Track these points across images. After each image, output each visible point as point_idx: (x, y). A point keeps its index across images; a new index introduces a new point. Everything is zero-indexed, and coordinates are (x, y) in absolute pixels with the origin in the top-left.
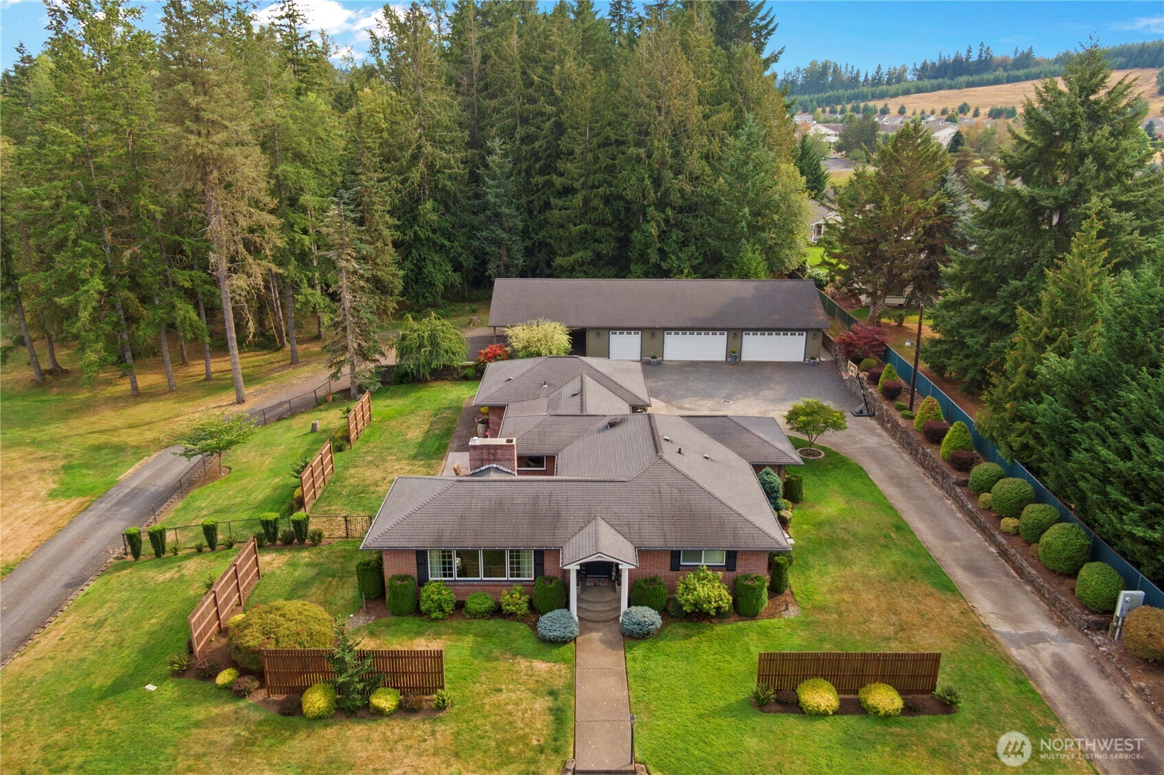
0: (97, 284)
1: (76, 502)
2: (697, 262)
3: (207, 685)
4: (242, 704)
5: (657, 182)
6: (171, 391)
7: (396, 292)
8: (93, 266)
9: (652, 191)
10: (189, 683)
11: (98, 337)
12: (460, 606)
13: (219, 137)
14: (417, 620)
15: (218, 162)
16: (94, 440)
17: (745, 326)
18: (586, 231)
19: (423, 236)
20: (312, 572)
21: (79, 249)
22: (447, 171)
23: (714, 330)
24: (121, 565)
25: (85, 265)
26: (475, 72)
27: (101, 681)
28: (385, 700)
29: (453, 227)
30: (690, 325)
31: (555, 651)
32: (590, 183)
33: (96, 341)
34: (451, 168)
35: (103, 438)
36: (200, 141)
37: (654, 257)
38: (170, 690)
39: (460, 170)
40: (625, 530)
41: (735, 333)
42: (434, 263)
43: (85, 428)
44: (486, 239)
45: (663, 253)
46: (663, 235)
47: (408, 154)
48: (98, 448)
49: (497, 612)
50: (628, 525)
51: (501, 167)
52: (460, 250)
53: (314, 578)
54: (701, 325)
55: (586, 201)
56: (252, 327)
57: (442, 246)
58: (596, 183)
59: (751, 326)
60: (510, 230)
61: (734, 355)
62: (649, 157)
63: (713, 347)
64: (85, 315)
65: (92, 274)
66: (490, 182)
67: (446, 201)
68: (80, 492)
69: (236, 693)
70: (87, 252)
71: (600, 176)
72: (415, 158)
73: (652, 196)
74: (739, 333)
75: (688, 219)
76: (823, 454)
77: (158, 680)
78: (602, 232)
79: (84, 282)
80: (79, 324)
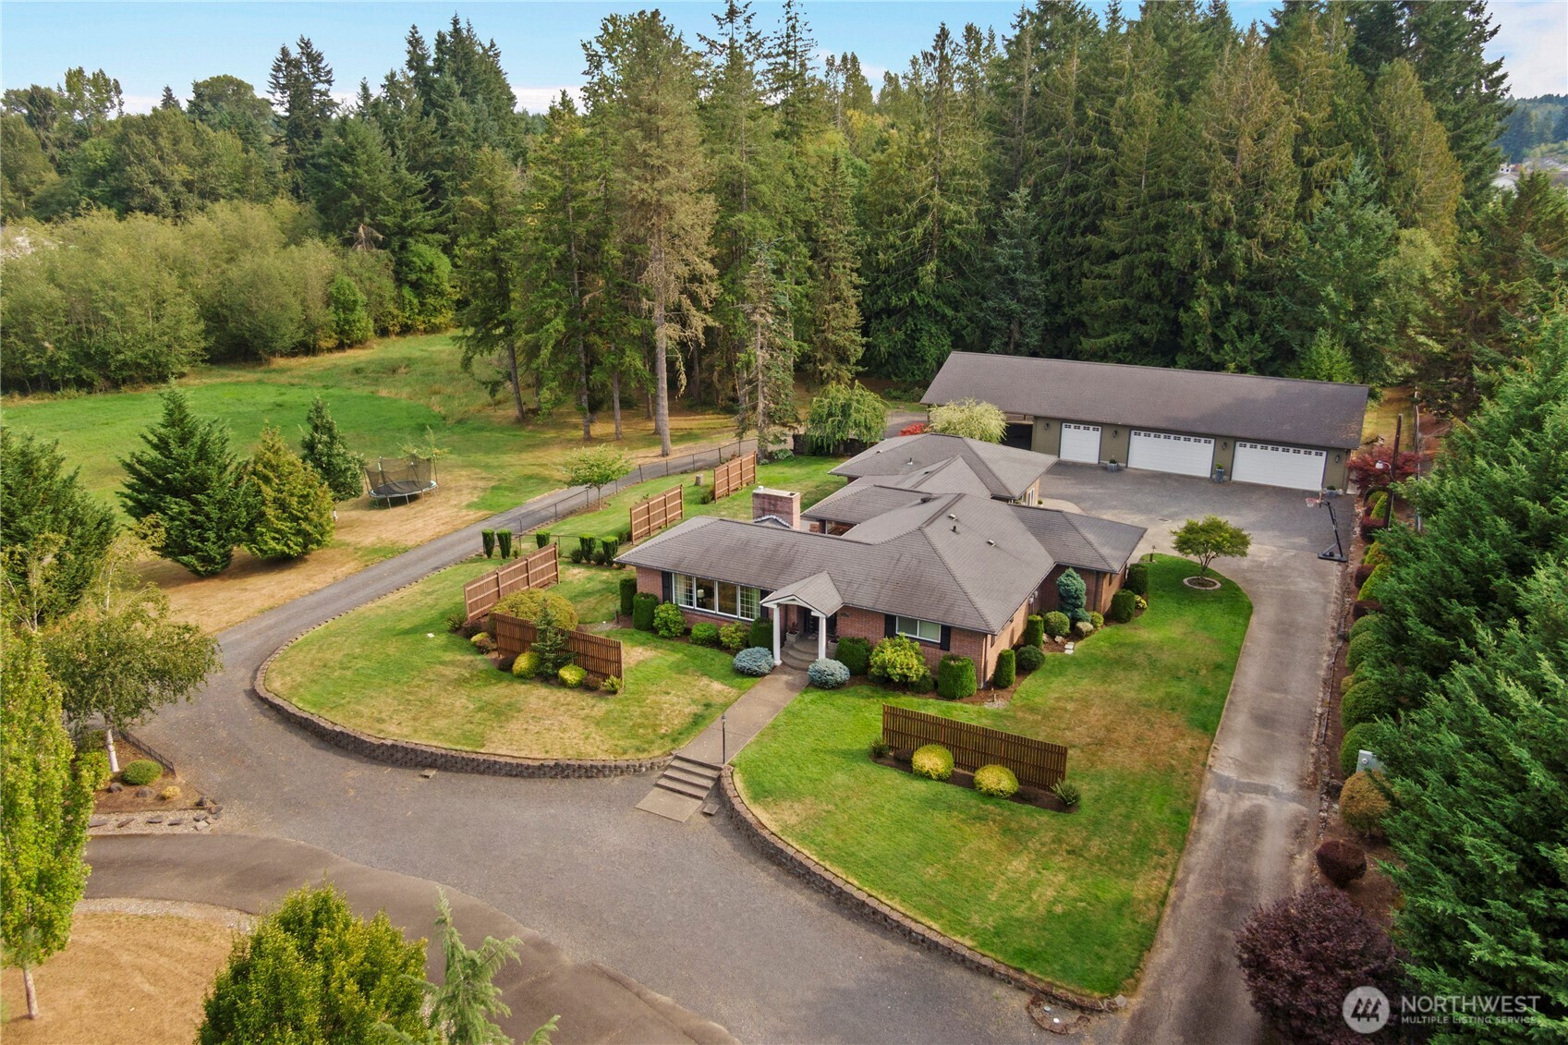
0: (558, 324)
1: (480, 514)
2: (1261, 355)
3: (465, 642)
4: (479, 657)
5: (1217, 246)
6: (618, 439)
7: (853, 360)
8: (558, 306)
9: (1207, 259)
10: (458, 638)
11: (555, 376)
12: (687, 632)
13: (661, 184)
14: (649, 635)
15: (659, 208)
16: (528, 471)
17: (1239, 434)
18: (1126, 308)
19: (920, 303)
20: (600, 586)
21: (548, 290)
22: (957, 226)
23: (1197, 435)
24: (479, 558)
25: (550, 305)
26: (1025, 107)
27: (405, 625)
28: (570, 674)
29: (963, 295)
30: (1163, 425)
31: (739, 680)
32: (1135, 246)
33: (553, 380)
34: (960, 223)
35: (537, 470)
36: (645, 186)
37: (1203, 345)
38: (443, 639)
39: (974, 225)
40: (844, 586)
41: (1226, 442)
42: (931, 335)
43: (531, 461)
44: (994, 310)
45: (1218, 343)
46: (1219, 318)
47: (914, 206)
48: (530, 477)
49: (714, 642)
50: (850, 583)
51: (1024, 221)
52: (965, 322)
53: (599, 591)
54: (1178, 427)
55: (1130, 269)
56: (683, 379)
57: (944, 316)
58: (1144, 246)
59: (1248, 435)
60: (1027, 301)
61: (1222, 473)
62: (1205, 213)
63: (1196, 458)
64: (545, 353)
65: (556, 315)
66: (1005, 241)
67: (956, 262)
68: (490, 507)
69: (481, 649)
70: (554, 293)
71: (1149, 238)
72: (924, 210)
73: (1208, 263)
74: (1230, 443)
75: (1259, 298)
76: (1219, 585)
77: (437, 632)
78: (1147, 309)
79: (549, 321)
80: (539, 361)
